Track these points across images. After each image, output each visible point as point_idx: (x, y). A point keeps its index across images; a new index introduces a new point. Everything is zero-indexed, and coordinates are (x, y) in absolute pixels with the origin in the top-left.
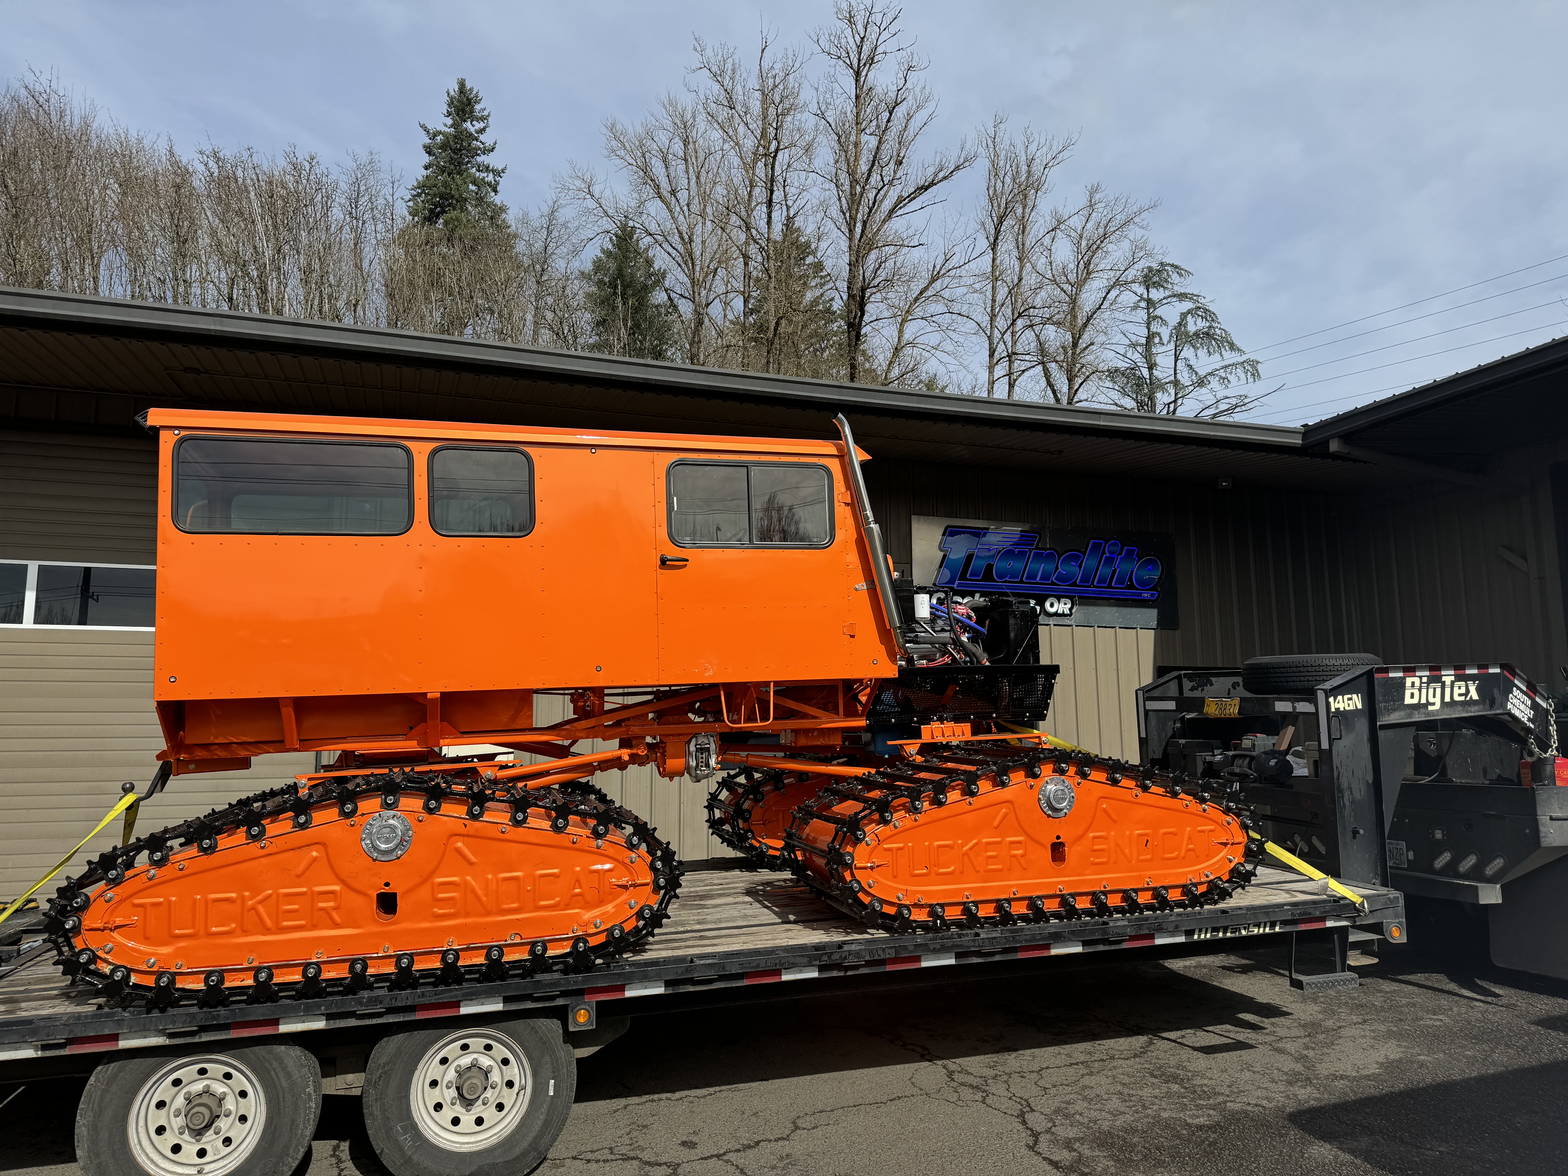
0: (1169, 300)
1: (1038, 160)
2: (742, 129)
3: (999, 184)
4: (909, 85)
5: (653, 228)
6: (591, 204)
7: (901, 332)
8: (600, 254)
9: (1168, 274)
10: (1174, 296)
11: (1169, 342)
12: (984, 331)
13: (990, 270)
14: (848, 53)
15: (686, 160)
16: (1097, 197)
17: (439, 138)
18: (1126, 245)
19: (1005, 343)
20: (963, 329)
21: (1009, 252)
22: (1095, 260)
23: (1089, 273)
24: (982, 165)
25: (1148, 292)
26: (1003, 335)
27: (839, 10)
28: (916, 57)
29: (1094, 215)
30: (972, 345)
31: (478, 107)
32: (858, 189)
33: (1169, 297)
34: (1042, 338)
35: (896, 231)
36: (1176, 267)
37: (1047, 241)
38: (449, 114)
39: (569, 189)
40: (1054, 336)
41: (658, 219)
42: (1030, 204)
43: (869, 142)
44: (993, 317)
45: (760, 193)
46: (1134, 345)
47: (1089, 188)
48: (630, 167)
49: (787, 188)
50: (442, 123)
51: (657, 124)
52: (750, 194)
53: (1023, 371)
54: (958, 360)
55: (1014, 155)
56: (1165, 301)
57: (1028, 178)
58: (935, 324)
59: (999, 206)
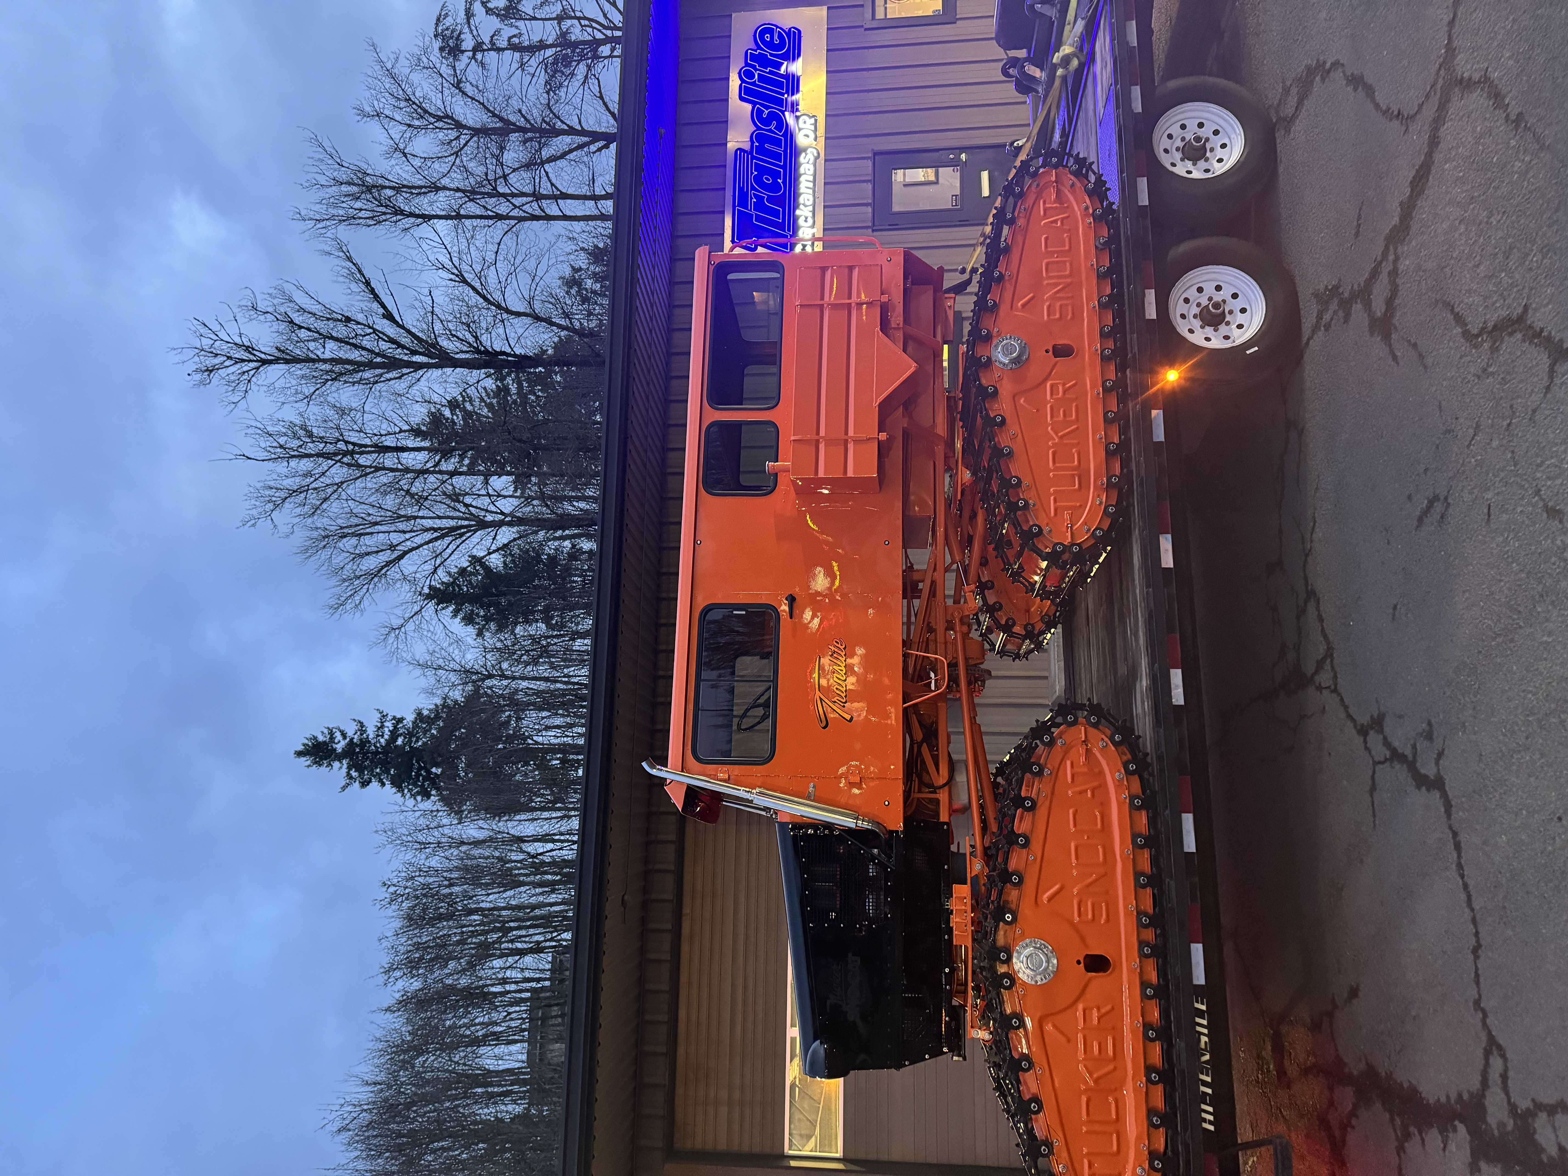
0: (473, 28)
1: (335, 174)
2: (326, 480)
3: (363, 214)
4: (270, 309)
5: (429, 567)
6: (410, 626)
7: (518, 314)
8: (458, 620)
9: (447, 29)
10: (469, 23)
11: (517, 27)
12: (513, 227)
13: (449, 222)
14: (244, 372)
15: (361, 535)
16: (368, 109)
17: (354, 774)
18: (416, 77)
19: (523, 205)
20: (513, 249)
21: (431, 203)
22: (432, 110)
23: (447, 117)
24: (343, 232)
25: (466, 51)
26: (515, 207)
27: (202, 383)
28: (244, 303)
29: (387, 112)
30: (527, 240)
31: (321, 738)
32: (379, 360)
33: (469, 27)
34: (517, 165)
35: (418, 320)
36: (438, 20)
37: (417, 162)
38: (329, 765)
39: (397, 648)
40: (514, 154)
41: (419, 562)
42: (380, 181)
43: (331, 350)
44: (499, 217)
45: (389, 460)
46: (522, 65)
47: (359, 118)
48: (370, 591)
49: (383, 432)
50: (339, 770)
51: (326, 564)
52: (392, 470)
53: (552, 184)
54: (545, 254)
55: (332, 200)
56: (475, 33)
57: (354, 184)
58: (509, 278)
59: (384, 213)
